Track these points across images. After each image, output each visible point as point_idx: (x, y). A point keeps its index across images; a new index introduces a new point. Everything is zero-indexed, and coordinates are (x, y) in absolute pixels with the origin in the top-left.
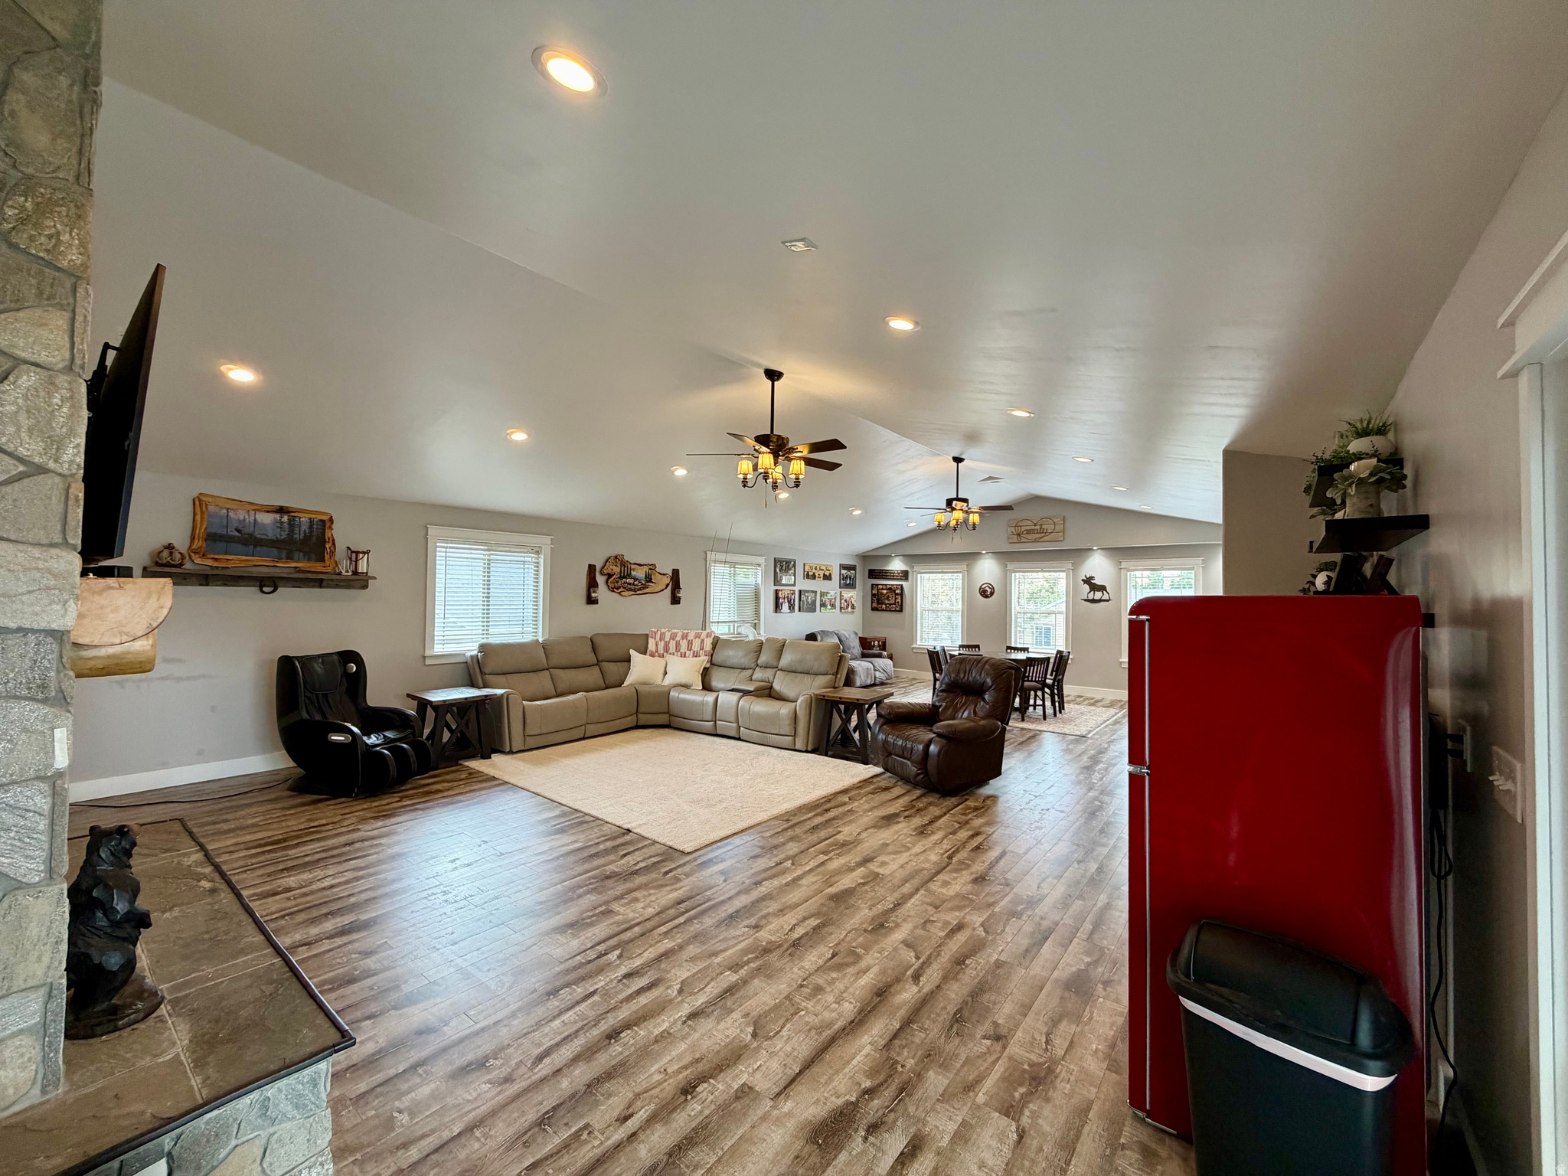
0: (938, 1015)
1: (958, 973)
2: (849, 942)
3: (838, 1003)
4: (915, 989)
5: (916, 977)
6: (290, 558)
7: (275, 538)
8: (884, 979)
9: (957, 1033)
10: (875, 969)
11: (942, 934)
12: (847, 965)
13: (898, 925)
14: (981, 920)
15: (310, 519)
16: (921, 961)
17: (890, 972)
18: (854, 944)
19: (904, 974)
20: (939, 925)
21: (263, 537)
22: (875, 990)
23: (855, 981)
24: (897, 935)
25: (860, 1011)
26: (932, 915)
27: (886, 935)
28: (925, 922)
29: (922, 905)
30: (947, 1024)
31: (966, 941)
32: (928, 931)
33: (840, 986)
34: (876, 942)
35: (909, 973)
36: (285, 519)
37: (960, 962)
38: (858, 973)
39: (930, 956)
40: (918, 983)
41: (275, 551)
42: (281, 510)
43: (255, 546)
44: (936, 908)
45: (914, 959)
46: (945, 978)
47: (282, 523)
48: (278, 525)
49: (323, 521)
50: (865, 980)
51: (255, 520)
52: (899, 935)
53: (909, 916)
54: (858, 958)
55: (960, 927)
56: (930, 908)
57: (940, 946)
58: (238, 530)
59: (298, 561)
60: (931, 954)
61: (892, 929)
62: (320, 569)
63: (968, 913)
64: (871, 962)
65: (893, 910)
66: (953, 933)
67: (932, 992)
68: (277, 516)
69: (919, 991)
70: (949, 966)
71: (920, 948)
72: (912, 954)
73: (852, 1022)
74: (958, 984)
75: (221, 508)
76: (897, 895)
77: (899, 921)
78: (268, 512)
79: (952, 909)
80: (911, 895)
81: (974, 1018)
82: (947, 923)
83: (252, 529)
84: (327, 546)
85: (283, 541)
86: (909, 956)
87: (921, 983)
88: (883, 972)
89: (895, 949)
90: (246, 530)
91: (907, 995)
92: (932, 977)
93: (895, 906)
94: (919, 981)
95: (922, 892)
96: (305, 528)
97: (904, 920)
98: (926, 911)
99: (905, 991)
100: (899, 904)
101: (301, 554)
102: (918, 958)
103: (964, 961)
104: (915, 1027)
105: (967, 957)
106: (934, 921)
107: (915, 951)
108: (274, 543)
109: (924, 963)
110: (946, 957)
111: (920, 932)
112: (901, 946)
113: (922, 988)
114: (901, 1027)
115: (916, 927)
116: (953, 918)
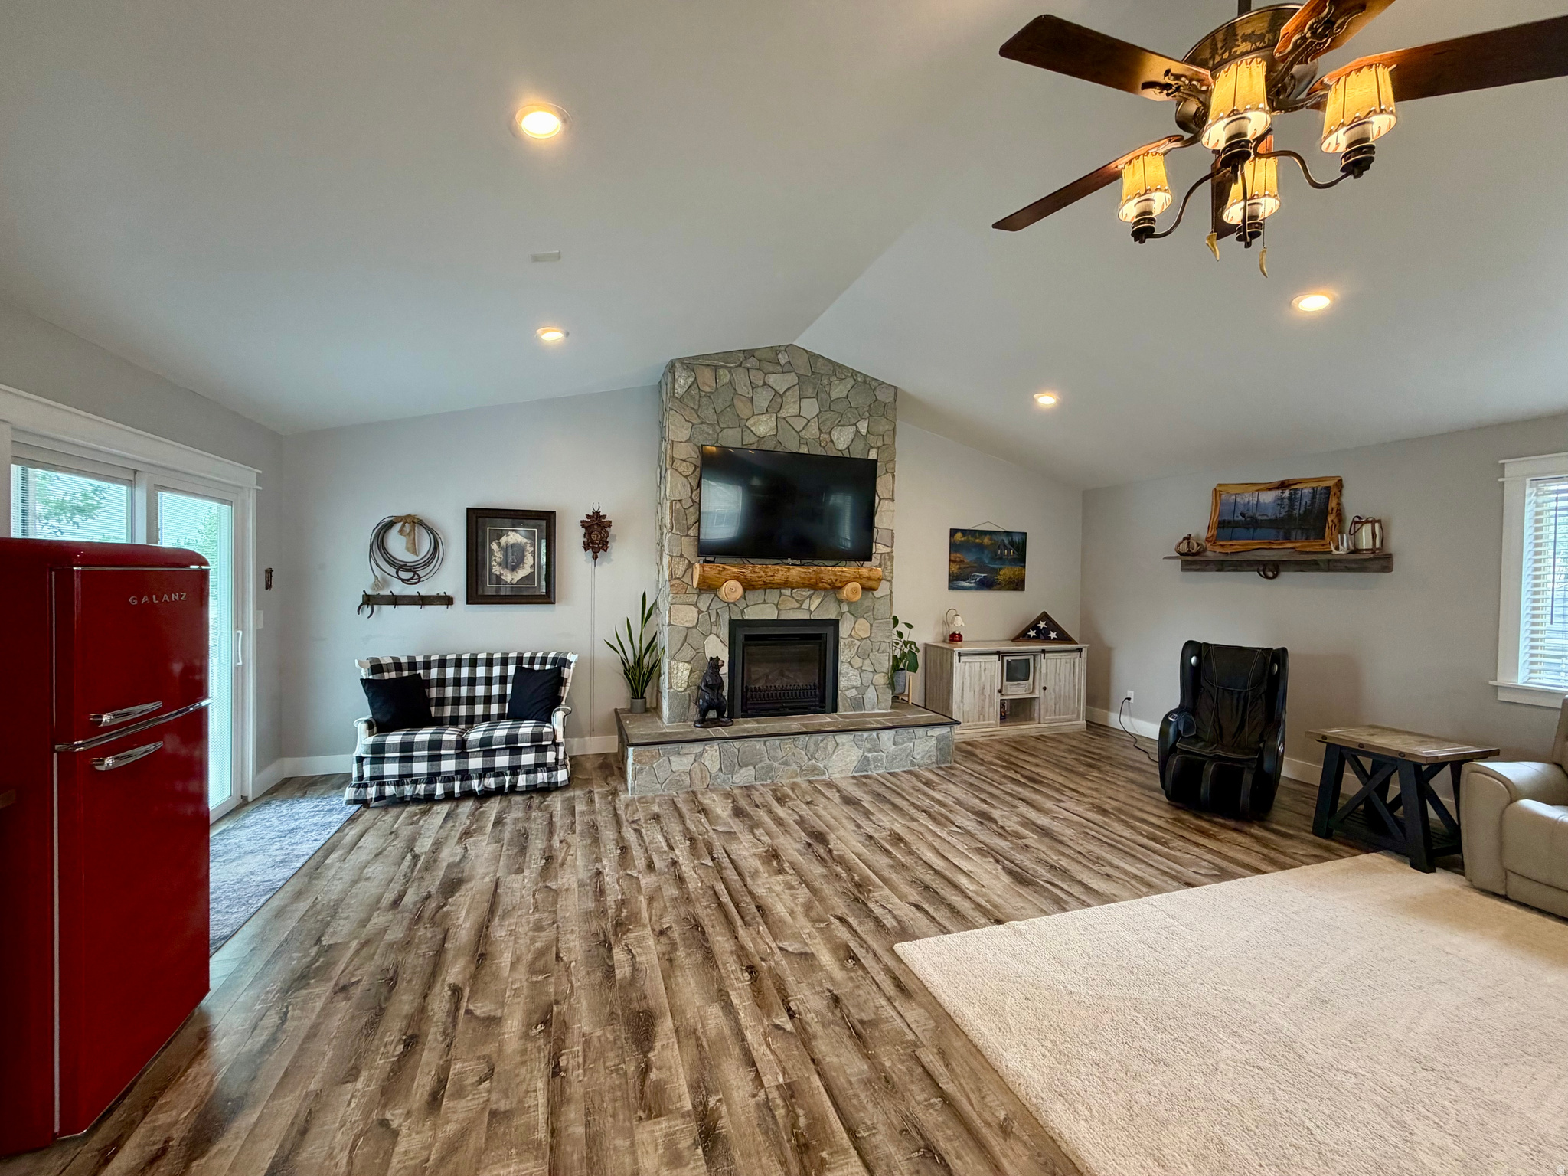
0: (414, 973)
1: (409, 1025)
2: (559, 978)
3: (511, 931)
4: (450, 980)
5: (456, 991)
6: (1287, 538)
7: (1274, 517)
8: (488, 969)
9: (388, 970)
10: (505, 972)
11: (456, 1067)
12: (536, 959)
13: (525, 1036)
14: (402, 1146)
15: (1313, 488)
16: (462, 1011)
17: (487, 979)
18: (552, 980)
19: (472, 987)
20: (471, 1080)
21: (1265, 518)
22: (488, 957)
23: (514, 952)
24: (516, 1023)
25: (487, 937)
26: (489, 1091)
27: (529, 1014)
28: (492, 1070)
29: (521, 1102)
30: (401, 972)
31: (413, 1079)
32: (478, 1058)
33: (524, 941)
34: (532, 998)
35: (467, 991)
36: (1287, 494)
37: (412, 1042)
38: (518, 959)
39: (455, 1023)
40: (450, 987)
41: (1273, 532)
42: (1282, 485)
43: (1255, 529)
44: (494, 1114)
45: (471, 1007)
46: (422, 1009)
47: (1282, 499)
48: (1279, 502)
49: (1328, 489)
50: (506, 959)
51: (1258, 501)
52: (513, 1025)
53: (523, 1063)
54: (533, 970)
55: (435, 1100)
56: (503, 1105)
57: (449, 1046)
58: (1243, 515)
59: (1296, 540)
60: (454, 1026)
61: (529, 1026)
62: (1318, 549)
63: (429, 1147)
64: (516, 975)
65: (556, 1056)
66: (440, 1081)
67: (429, 987)
68: (1278, 492)
69: (444, 980)
70: (424, 1028)
71: (472, 1025)
72: (478, 1012)
73: (487, 927)
74: (404, 1013)
75: (1231, 495)
76: (575, 1090)
77: (529, 1045)
78: (1270, 489)
79: (464, 1134)
80: (555, 1109)
81: (373, 992)
82: (459, 1094)
83: (1254, 511)
84: (1329, 519)
85: (1282, 519)
86: (480, 1008)
87: (447, 989)
88: (496, 976)
89: (502, 1005)
90: (1250, 514)
91: (455, 971)
92: (439, 1004)
93: (557, 1065)
94: (450, 989)
95: (542, 1134)
96: (1306, 500)
97: (524, 1052)
98: (506, 1094)
99: (459, 973)
100: (555, 1074)
101: (1299, 532)
102: (468, 1012)
103: (406, 1045)
104: (431, 953)
105: (403, 1056)
106: (481, 1081)
107: (477, 1017)
108: (1274, 523)
109: (457, 1009)
110: (433, 1035)
111: (489, 1049)
112: (499, 1013)
113: (442, 985)
114: (443, 946)
115: (500, 1050)
116: (458, 1111)
